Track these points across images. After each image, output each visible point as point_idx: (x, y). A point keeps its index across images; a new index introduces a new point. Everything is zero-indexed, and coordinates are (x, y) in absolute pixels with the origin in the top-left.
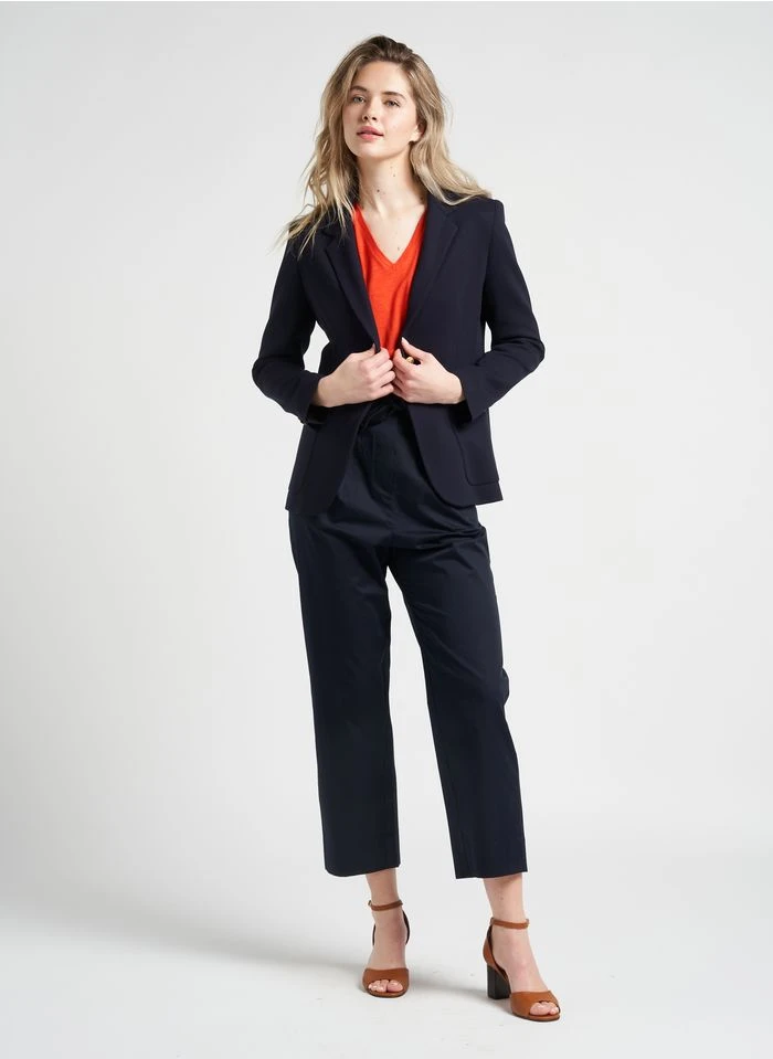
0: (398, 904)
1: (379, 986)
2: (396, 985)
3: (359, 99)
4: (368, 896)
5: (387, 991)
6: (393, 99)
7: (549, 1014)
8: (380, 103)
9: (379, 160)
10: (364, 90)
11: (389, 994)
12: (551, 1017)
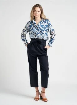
12: (47, 101)
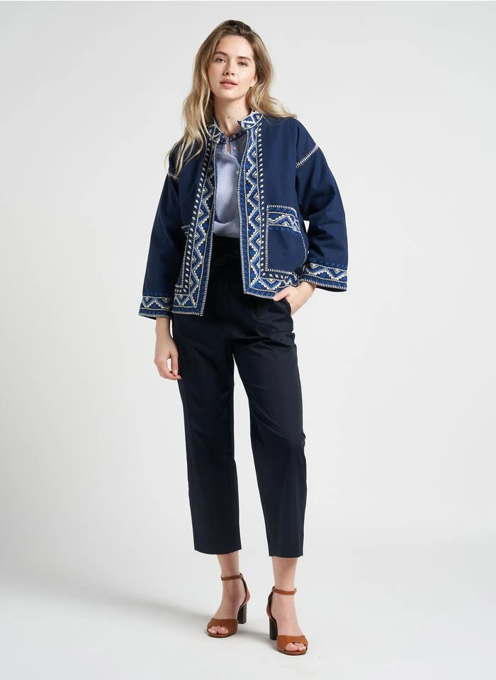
1: (213, 631)
2: (224, 630)
3: (221, 60)
5: (218, 633)
6: (243, 61)
7: (298, 651)
8: (236, 64)
10: (225, 54)
11: (218, 635)
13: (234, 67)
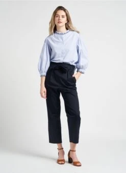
0: (62, 149)
1: (60, 162)
2: (63, 162)
4: (57, 147)
6: (63, 16)
7: (79, 165)
9: (61, 27)
10: (58, 15)
13: (61, 18)
